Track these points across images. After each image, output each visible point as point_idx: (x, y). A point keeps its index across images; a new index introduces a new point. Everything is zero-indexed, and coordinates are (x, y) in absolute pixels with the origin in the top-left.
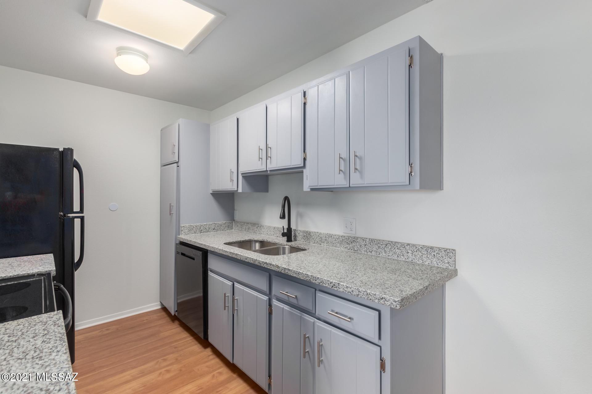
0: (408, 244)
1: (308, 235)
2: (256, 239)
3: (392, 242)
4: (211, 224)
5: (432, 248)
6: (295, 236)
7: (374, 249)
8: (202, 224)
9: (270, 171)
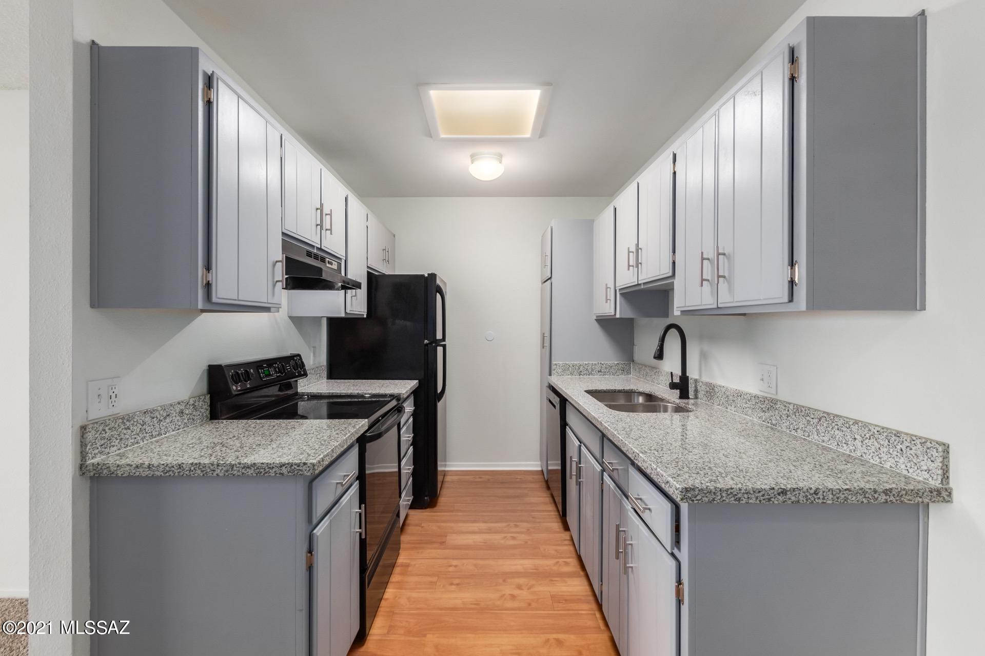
0: (856, 422)
1: (712, 391)
2: (641, 390)
3: (828, 414)
4: (595, 365)
5: (898, 434)
6: (696, 391)
7: (801, 426)
8: (581, 363)
9: (644, 284)
